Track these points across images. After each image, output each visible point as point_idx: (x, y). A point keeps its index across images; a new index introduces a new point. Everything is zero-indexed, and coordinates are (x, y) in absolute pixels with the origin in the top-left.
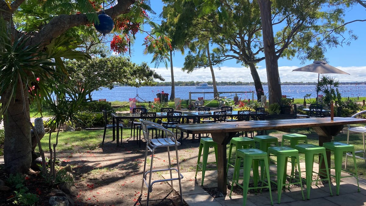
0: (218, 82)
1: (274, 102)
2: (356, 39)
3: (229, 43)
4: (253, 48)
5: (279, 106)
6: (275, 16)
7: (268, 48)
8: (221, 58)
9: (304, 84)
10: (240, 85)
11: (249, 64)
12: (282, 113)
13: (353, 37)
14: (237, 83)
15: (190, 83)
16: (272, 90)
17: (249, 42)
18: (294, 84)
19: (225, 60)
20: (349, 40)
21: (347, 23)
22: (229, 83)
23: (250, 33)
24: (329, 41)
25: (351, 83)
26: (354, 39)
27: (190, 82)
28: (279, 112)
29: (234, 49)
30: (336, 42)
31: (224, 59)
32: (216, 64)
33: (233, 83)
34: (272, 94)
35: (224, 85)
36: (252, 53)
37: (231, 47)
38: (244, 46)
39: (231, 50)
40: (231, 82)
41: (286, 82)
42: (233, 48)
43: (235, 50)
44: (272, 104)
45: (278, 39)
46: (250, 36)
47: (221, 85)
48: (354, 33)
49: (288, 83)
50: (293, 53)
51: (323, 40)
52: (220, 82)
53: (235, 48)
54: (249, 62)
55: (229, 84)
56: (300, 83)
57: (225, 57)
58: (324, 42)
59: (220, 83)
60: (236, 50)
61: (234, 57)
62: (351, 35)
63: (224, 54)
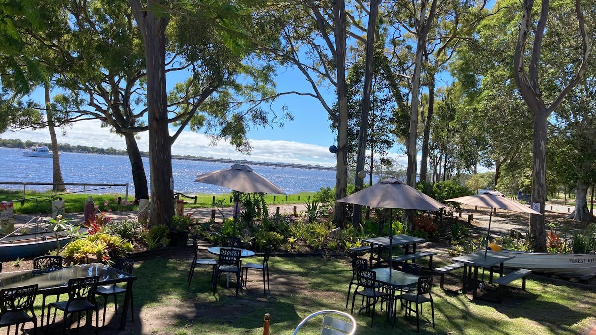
0: (71, 146)
1: (160, 222)
2: (291, 119)
3: (87, 89)
4: (134, 103)
5: (168, 231)
6: (175, 57)
7: (155, 121)
8: (72, 115)
9: (215, 161)
10: (112, 154)
11: (124, 133)
12: (172, 244)
13: (288, 116)
14: (108, 150)
15: (12, 142)
16: (158, 201)
17: (128, 93)
18: (200, 160)
19: (79, 120)
20: (282, 120)
21: (281, 94)
22: (93, 148)
23: (130, 79)
24: (254, 118)
25: (276, 165)
26: (288, 119)
27: (13, 140)
28: (168, 243)
29: (97, 103)
30: (264, 119)
31: (75, 118)
32: (60, 124)
33: (99, 149)
34: (156, 206)
35: (83, 153)
36: (131, 113)
37: (92, 98)
38: (117, 99)
39: (91, 104)
40: (97, 148)
41: (189, 156)
42: (95, 102)
43: (99, 105)
44: (155, 227)
45: (178, 96)
46: (130, 84)
47: (76, 152)
48: (289, 111)
49: (192, 157)
50: (200, 122)
51: (247, 113)
52: (76, 145)
53: (100, 100)
54: (123, 130)
55: (92, 150)
56: (209, 158)
57: (81, 114)
58: (248, 117)
59: (75, 147)
60: (101, 106)
61: (97, 116)
62: (285, 112)
63: (78, 108)
